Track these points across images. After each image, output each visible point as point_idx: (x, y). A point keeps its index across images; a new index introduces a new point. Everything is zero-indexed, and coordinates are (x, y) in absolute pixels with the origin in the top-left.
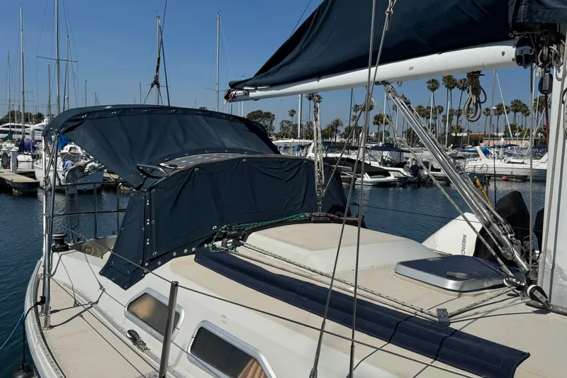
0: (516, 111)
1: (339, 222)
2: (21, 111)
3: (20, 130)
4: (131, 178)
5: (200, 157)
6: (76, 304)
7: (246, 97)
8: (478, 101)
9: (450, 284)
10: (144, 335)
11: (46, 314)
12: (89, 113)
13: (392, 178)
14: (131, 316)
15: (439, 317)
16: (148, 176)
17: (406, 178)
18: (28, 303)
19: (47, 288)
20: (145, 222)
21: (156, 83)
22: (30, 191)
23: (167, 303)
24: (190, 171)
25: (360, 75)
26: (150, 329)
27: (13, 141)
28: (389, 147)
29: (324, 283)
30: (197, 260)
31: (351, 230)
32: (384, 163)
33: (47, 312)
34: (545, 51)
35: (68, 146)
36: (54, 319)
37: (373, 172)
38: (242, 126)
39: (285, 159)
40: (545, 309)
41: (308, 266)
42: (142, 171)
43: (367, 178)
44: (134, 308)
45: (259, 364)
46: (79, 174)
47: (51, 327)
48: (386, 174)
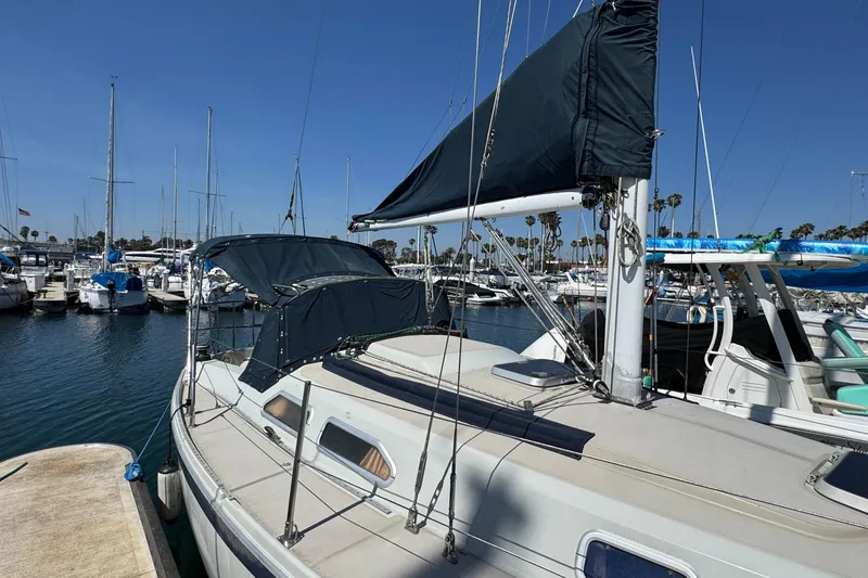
0: (597, 243)
1: (445, 333)
2: (173, 238)
3: (172, 255)
4: (267, 297)
5: (327, 278)
6: (218, 406)
7: (367, 228)
8: (555, 235)
9: (535, 381)
10: (278, 431)
11: (191, 414)
12: (231, 241)
13: (497, 298)
14: (268, 415)
15: (525, 407)
16: (283, 294)
17: (509, 298)
18: (174, 406)
19: (192, 392)
20: (279, 334)
21: (290, 216)
22: (179, 308)
23: (301, 404)
24: (318, 291)
25: (460, 213)
26: (283, 425)
27: (164, 264)
28: (495, 271)
29: (433, 383)
30: (325, 366)
31: (455, 340)
32: (491, 285)
33: (192, 413)
34: (604, 197)
35: (215, 269)
36: (198, 419)
37: (482, 293)
38: (364, 253)
39: (400, 280)
40: (608, 399)
41: (420, 370)
42: (277, 291)
43: (476, 298)
44: (270, 408)
45: (378, 451)
46: (220, 294)
47: (196, 426)
48: (493, 294)
